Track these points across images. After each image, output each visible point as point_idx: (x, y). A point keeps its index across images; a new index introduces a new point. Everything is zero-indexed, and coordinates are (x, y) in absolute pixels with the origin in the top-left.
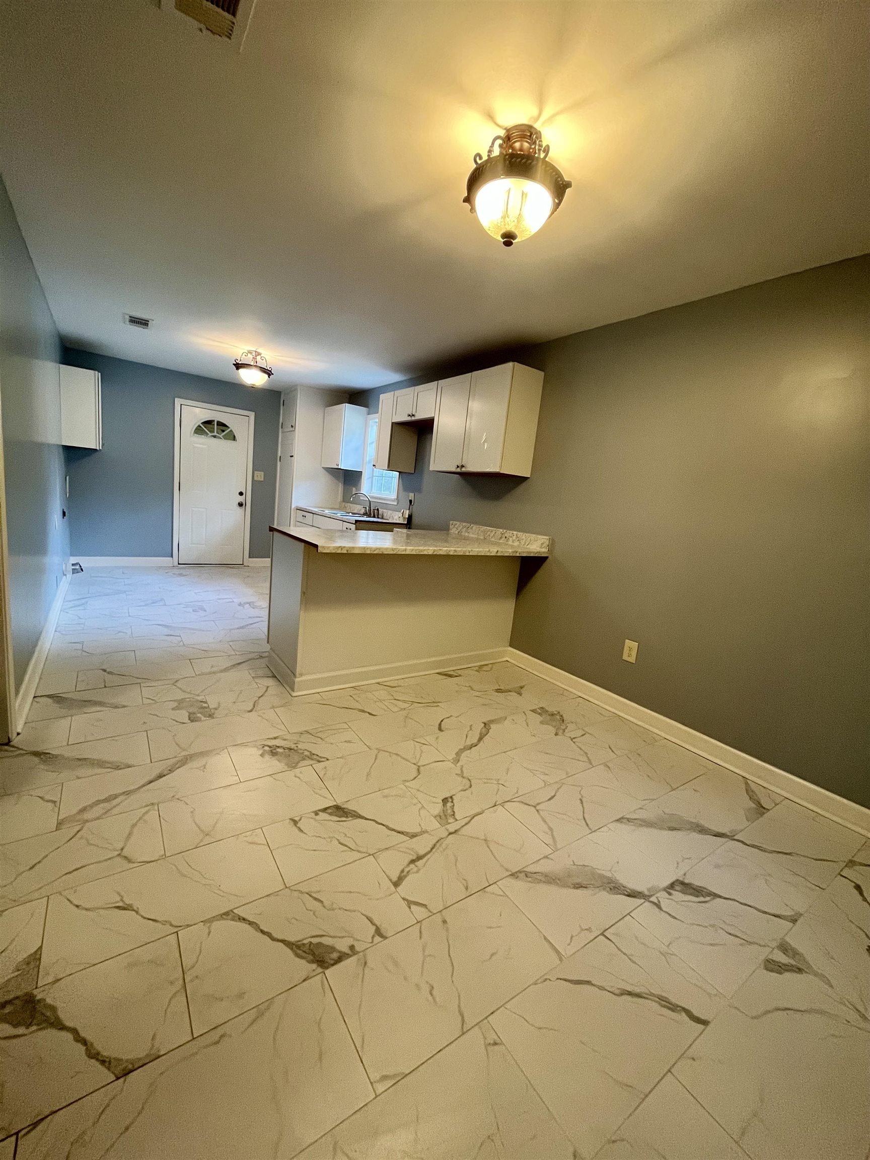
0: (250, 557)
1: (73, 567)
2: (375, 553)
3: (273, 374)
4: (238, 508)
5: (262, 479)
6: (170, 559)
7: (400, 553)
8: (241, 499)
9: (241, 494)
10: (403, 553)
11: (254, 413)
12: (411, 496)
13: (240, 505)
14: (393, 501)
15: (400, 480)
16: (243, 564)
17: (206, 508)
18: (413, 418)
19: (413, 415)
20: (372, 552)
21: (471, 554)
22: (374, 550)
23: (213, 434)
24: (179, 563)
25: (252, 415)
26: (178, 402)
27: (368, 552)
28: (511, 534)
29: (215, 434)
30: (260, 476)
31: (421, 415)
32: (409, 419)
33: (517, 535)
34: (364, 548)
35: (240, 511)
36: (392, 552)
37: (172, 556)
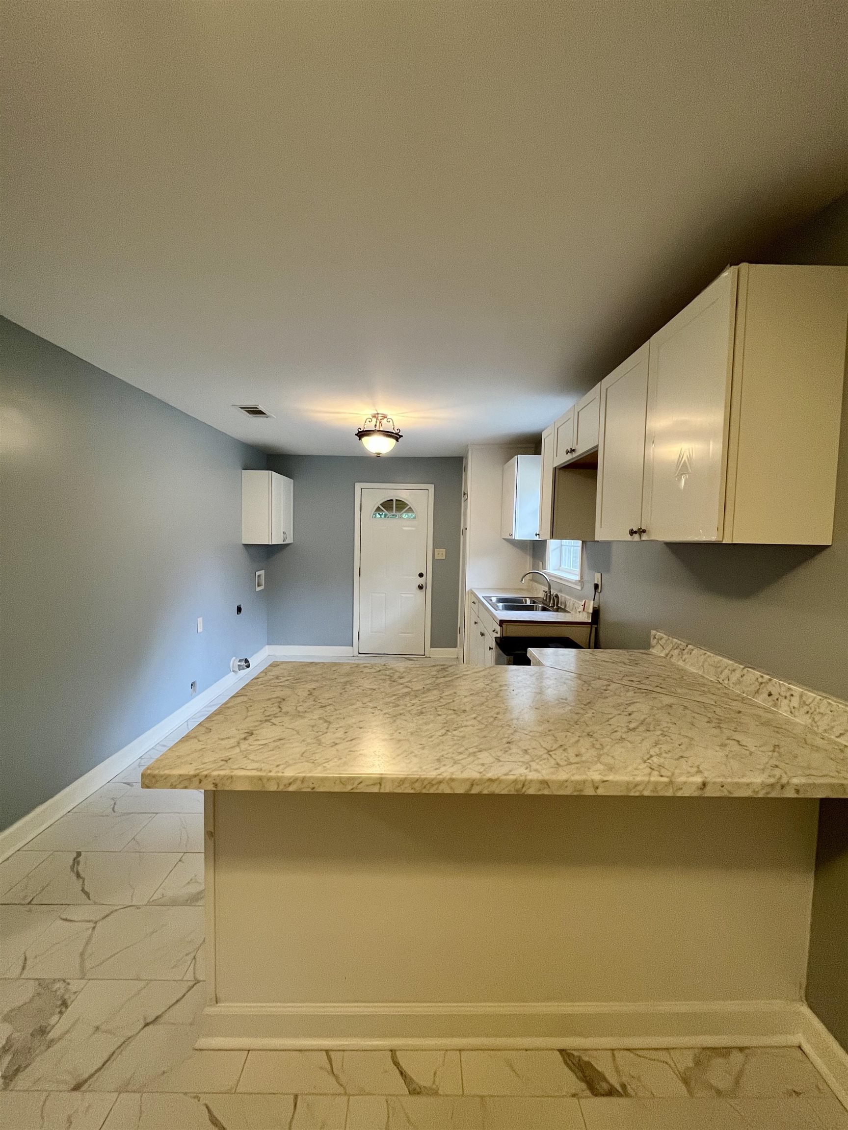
0: (432, 646)
1: (239, 664)
2: (291, 789)
3: (402, 436)
4: (418, 591)
5: (444, 558)
6: (351, 647)
7: (362, 789)
8: (421, 581)
9: (421, 575)
10: (375, 790)
11: (433, 485)
12: (597, 579)
13: (421, 587)
14: (575, 583)
15: (584, 556)
16: (424, 655)
17: (386, 593)
18: (575, 455)
19: (573, 450)
20: (281, 788)
21: (600, 792)
22: (287, 782)
23: (392, 514)
24: (360, 652)
25: (431, 487)
26: (358, 486)
27: (273, 787)
28: (783, 689)
29: (394, 513)
30: (441, 554)
31: (582, 449)
32: (569, 457)
33: (801, 696)
34: (260, 779)
35: (421, 594)
36: (337, 789)
37: (353, 646)
